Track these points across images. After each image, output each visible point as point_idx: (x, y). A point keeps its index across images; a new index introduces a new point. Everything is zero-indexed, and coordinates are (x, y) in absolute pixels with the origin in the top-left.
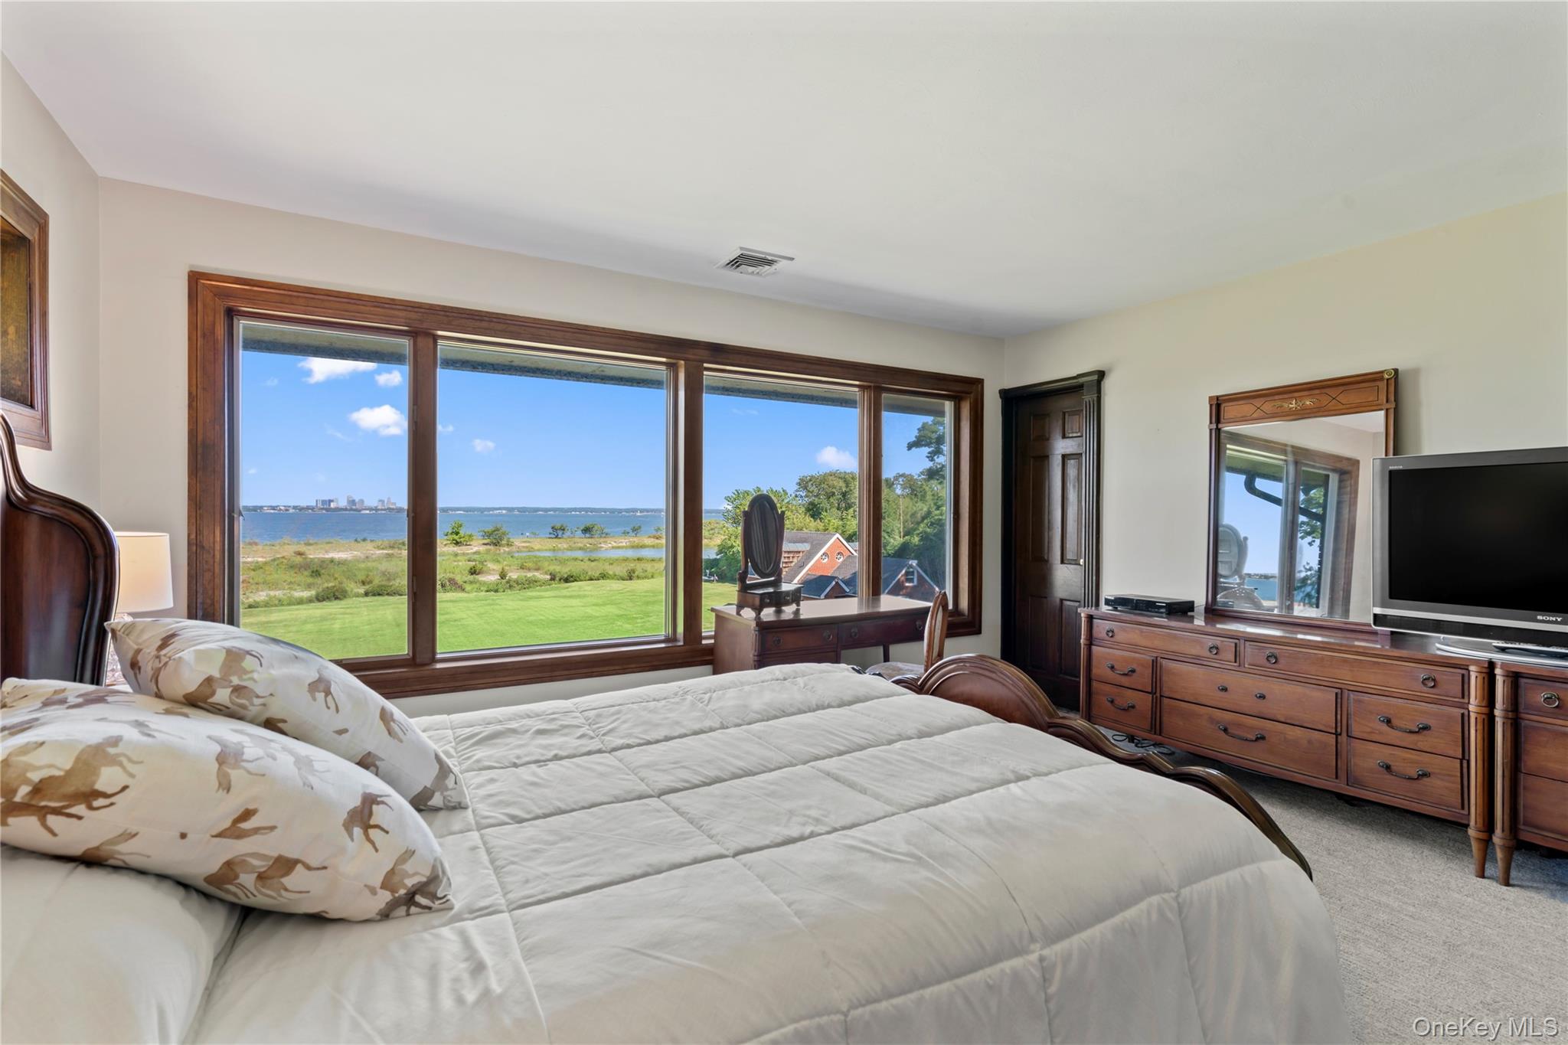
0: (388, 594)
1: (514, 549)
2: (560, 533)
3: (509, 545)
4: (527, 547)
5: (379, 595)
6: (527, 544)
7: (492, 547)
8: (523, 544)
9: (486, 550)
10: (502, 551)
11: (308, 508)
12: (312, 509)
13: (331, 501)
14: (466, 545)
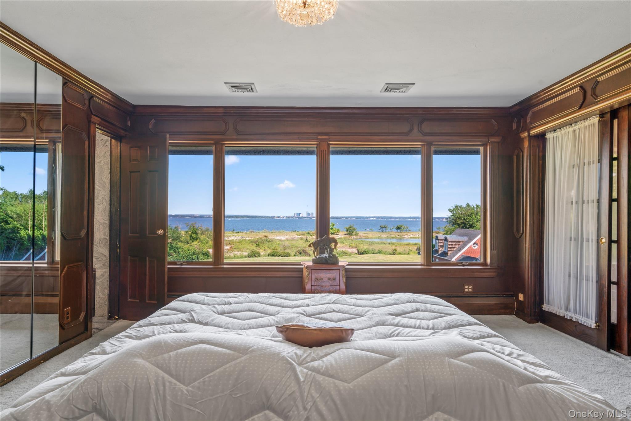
0: (277, 256)
1: (359, 237)
2: (384, 229)
3: (356, 235)
4: (365, 236)
5: (273, 256)
6: (366, 235)
7: (348, 236)
8: (364, 235)
9: (345, 237)
10: (352, 238)
11: (291, 217)
12: (293, 217)
13: (300, 214)
14: (337, 234)
